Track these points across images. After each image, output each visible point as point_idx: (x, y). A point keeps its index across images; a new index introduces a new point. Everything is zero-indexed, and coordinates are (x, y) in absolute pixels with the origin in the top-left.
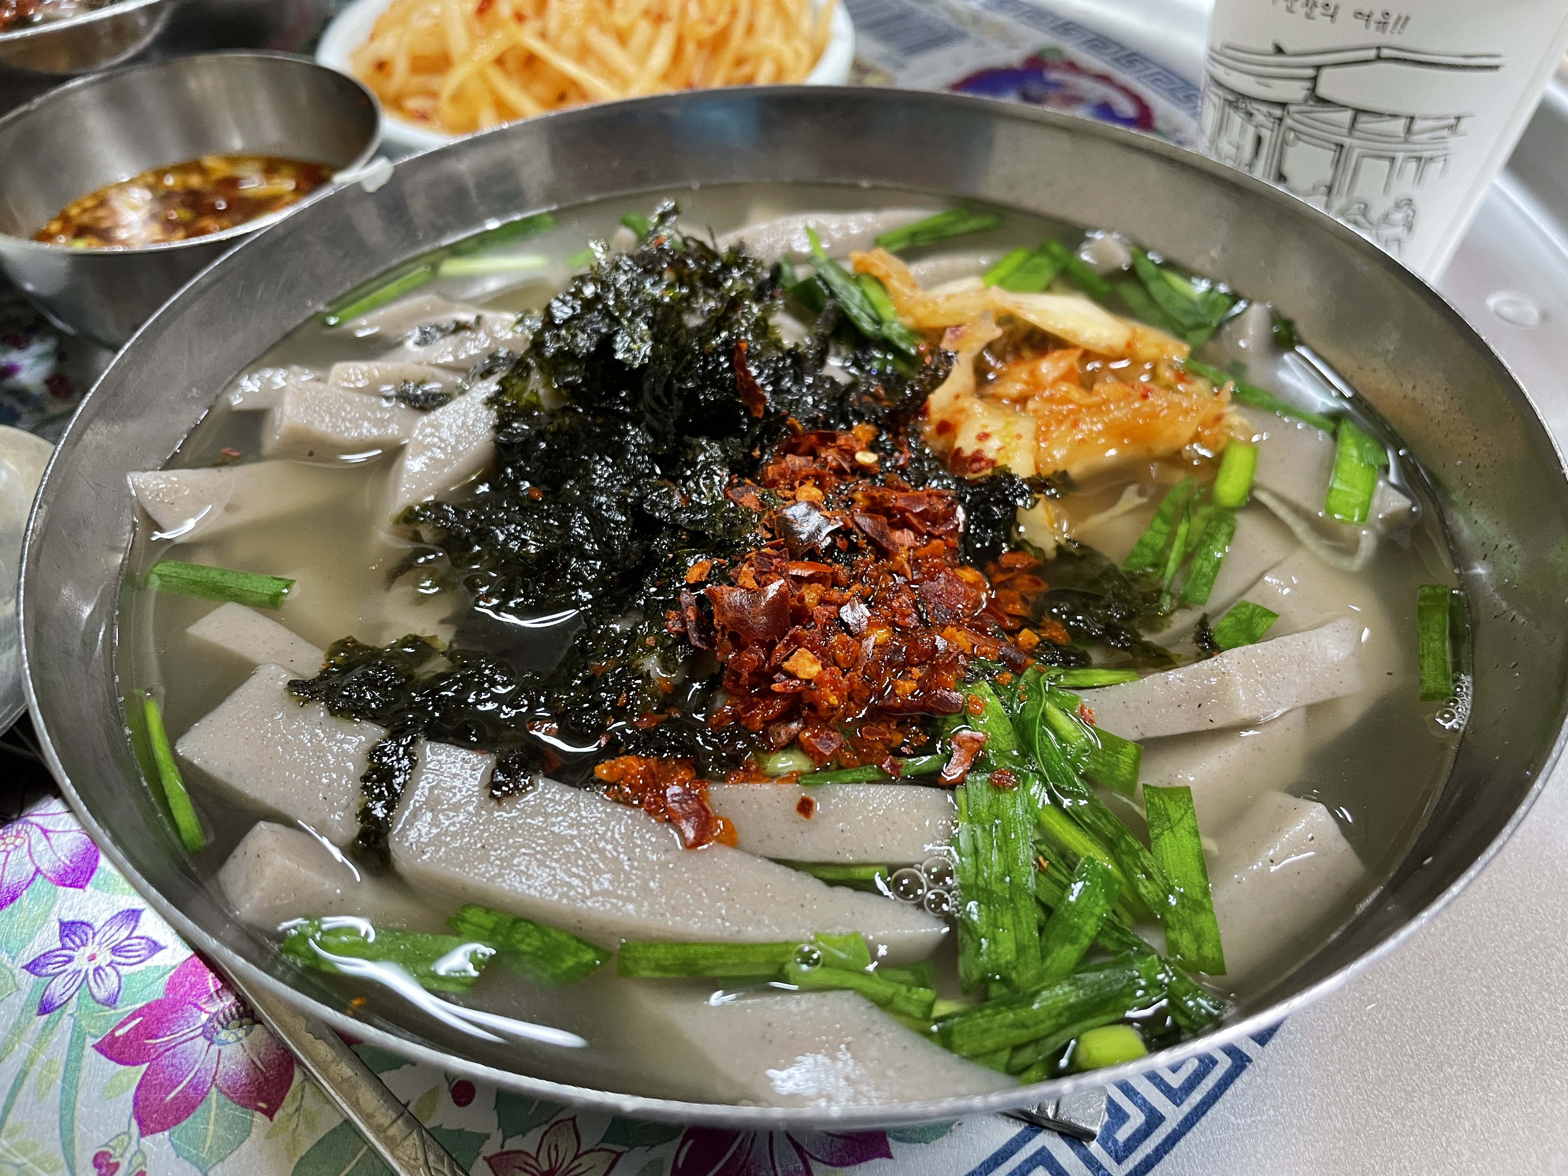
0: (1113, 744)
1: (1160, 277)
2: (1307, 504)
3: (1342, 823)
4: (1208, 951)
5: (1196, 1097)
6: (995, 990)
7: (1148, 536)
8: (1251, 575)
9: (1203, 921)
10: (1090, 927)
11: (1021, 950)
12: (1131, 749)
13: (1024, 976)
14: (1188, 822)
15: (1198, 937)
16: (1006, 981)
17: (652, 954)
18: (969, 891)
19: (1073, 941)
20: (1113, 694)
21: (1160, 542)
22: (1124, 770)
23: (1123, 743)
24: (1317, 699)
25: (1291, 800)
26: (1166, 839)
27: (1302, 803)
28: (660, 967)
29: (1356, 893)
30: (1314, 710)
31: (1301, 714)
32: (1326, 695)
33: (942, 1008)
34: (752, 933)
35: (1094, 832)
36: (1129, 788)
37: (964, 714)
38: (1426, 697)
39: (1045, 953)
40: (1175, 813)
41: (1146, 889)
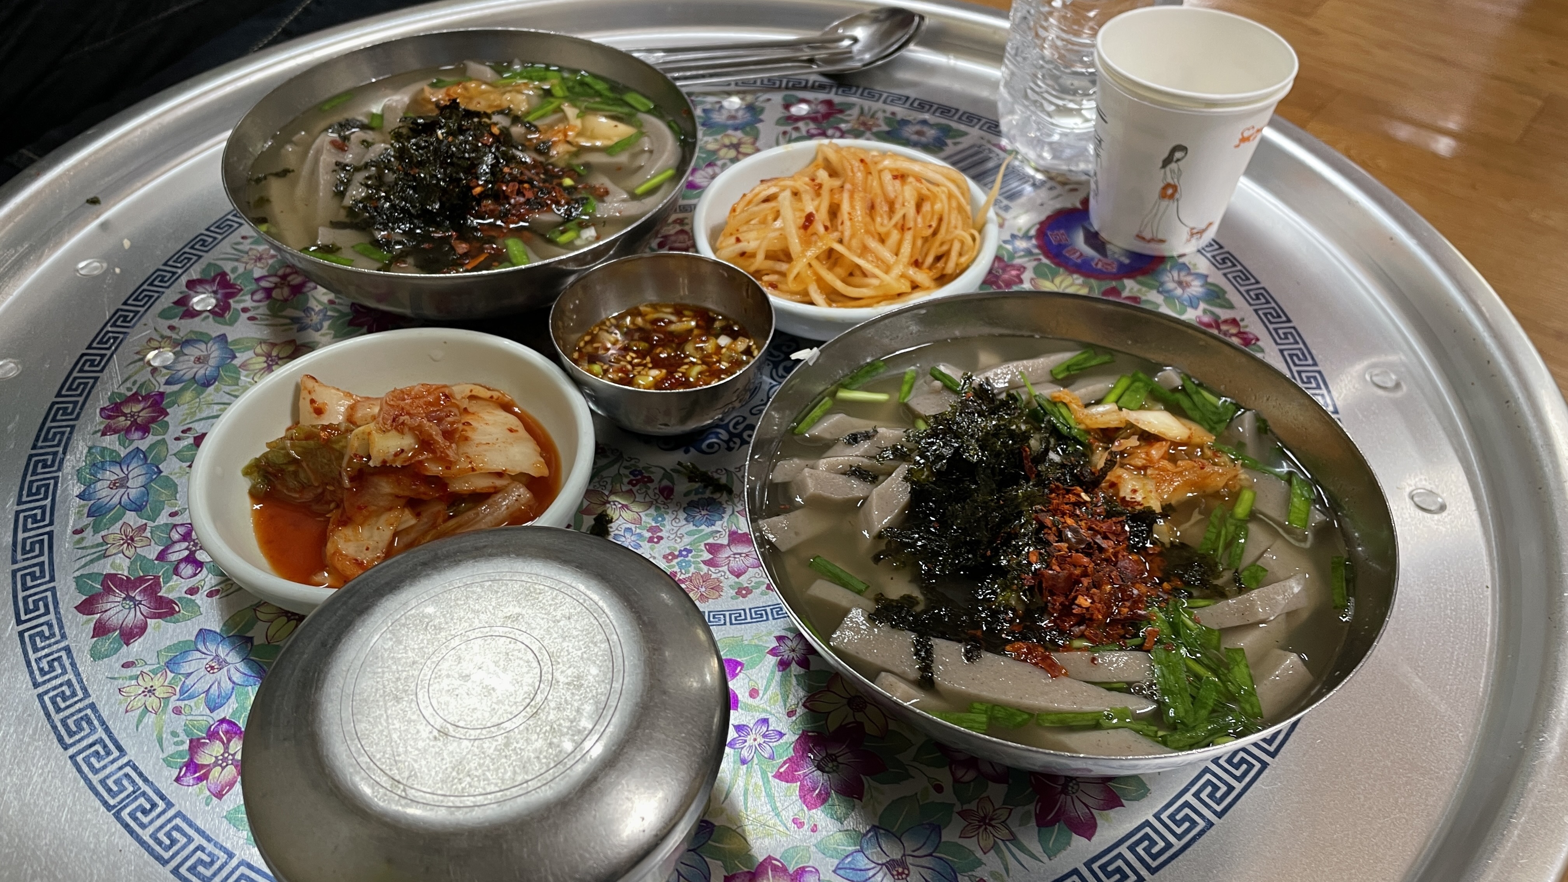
0: (1210, 631)
1: (1198, 393)
2: (1281, 520)
3: (1303, 660)
4: (1256, 710)
5: (1247, 779)
6: (1179, 726)
7: (1208, 535)
8: (1257, 553)
9: (1253, 699)
10: (1211, 703)
11: (1186, 712)
12: (1217, 633)
13: (1190, 721)
14: (1244, 662)
15: (1252, 706)
16: (1182, 723)
17: (1050, 717)
18: (1165, 692)
19: (1205, 708)
20: (1207, 610)
21: (1213, 537)
22: (1214, 642)
23: (1213, 630)
24: (1290, 609)
25: (1282, 652)
26: (1236, 669)
27: (1287, 653)
28: (1052, 722)
29: (1311, 687)
30: (1290, 615)
31: (1283, 616)
32: (1294, 608)
33: (1160, 733)
34: (1087, 708)
35: (1208, 668)
36: (1217, 648)
37: (1148, 620)
38: (1335, 607)
39: (1196, 713)
40: (1239, 659)
41: (1231, 687)
